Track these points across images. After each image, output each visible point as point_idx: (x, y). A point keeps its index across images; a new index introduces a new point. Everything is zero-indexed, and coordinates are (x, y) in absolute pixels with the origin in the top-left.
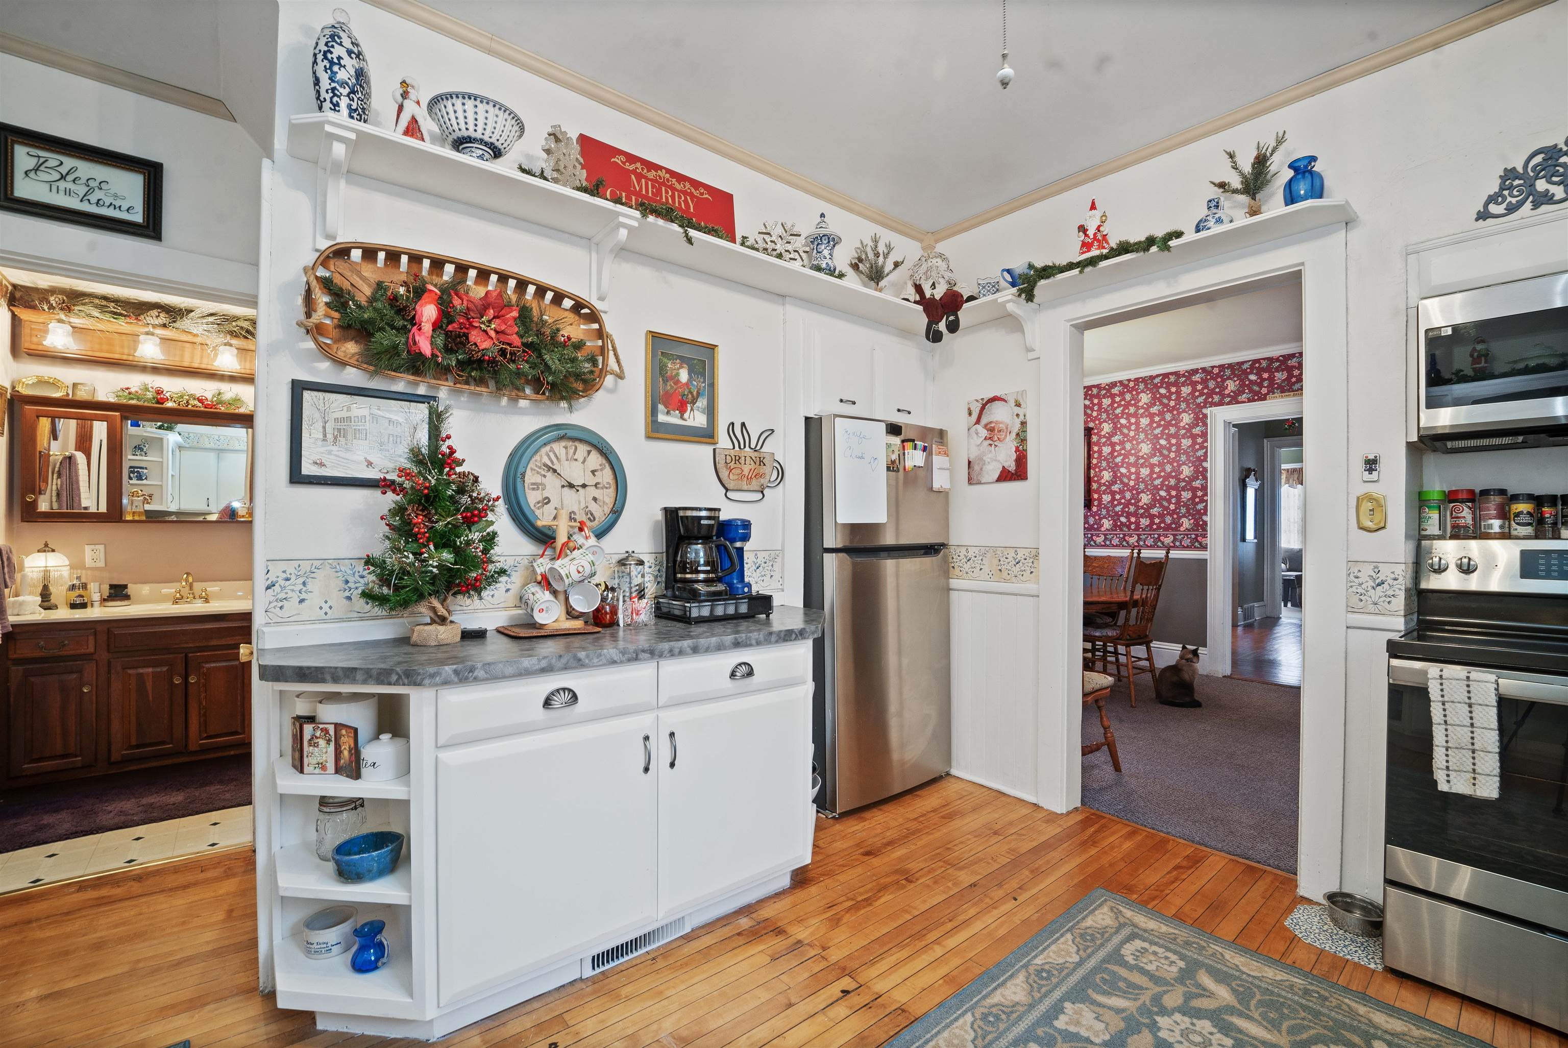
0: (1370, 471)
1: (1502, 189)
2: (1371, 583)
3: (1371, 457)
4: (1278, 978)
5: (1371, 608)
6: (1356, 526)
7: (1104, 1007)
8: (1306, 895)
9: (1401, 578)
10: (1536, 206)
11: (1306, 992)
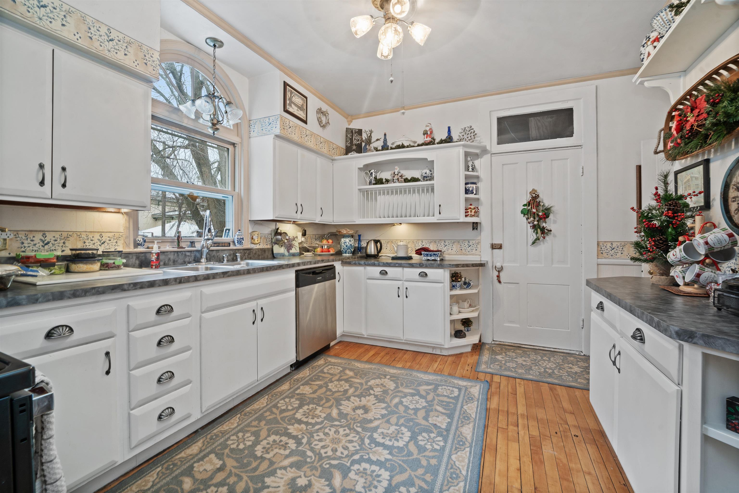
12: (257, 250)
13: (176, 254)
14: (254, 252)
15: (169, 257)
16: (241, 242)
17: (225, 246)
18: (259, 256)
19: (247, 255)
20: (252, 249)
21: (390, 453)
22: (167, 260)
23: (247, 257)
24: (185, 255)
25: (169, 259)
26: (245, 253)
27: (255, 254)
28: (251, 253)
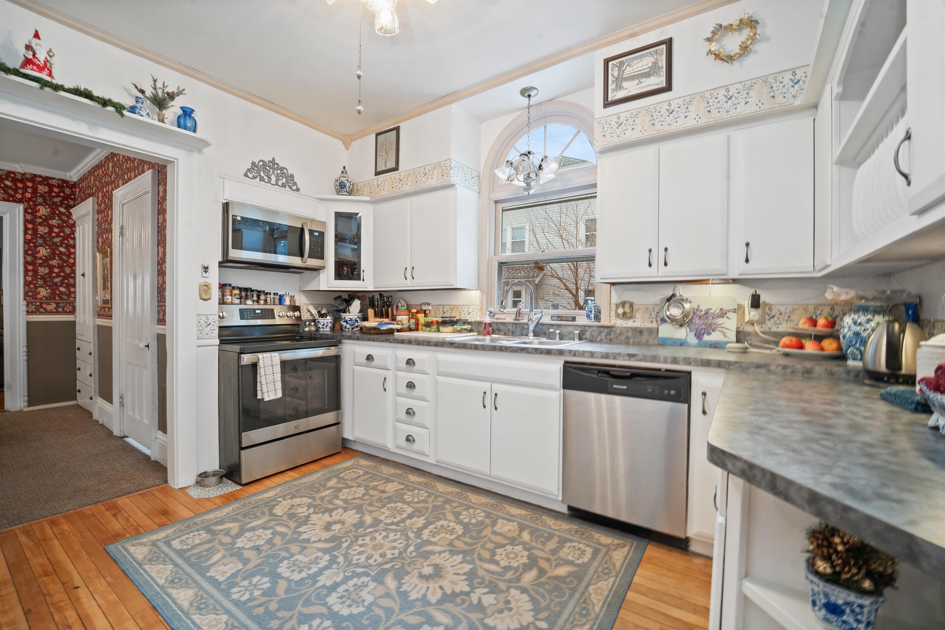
0: (206, 272)
1: (252, 168)
2: (205, 325)
3: (206, 266)
4: (231, 509)
5: (205, 336)
6: (199, 298)
7: (218, 562)
8: (182, 487)
9: (217, 322)
10: (260, 181)
11: (244, 505)
12: (623, 330)
13: (514, 326)
14: (618, 332)
15: (509, 327)
16: (597, 316)
17: (568, 321)
18: (628, 338)
19: (603, 334)
20: (613, 327)
21: (324, 586)
22: (507, 331)
23: (603, 337)
24: (523, 327)
25: (509, 330)
26: (601, 332)
27: (620, 334)
28: (613, 333)
